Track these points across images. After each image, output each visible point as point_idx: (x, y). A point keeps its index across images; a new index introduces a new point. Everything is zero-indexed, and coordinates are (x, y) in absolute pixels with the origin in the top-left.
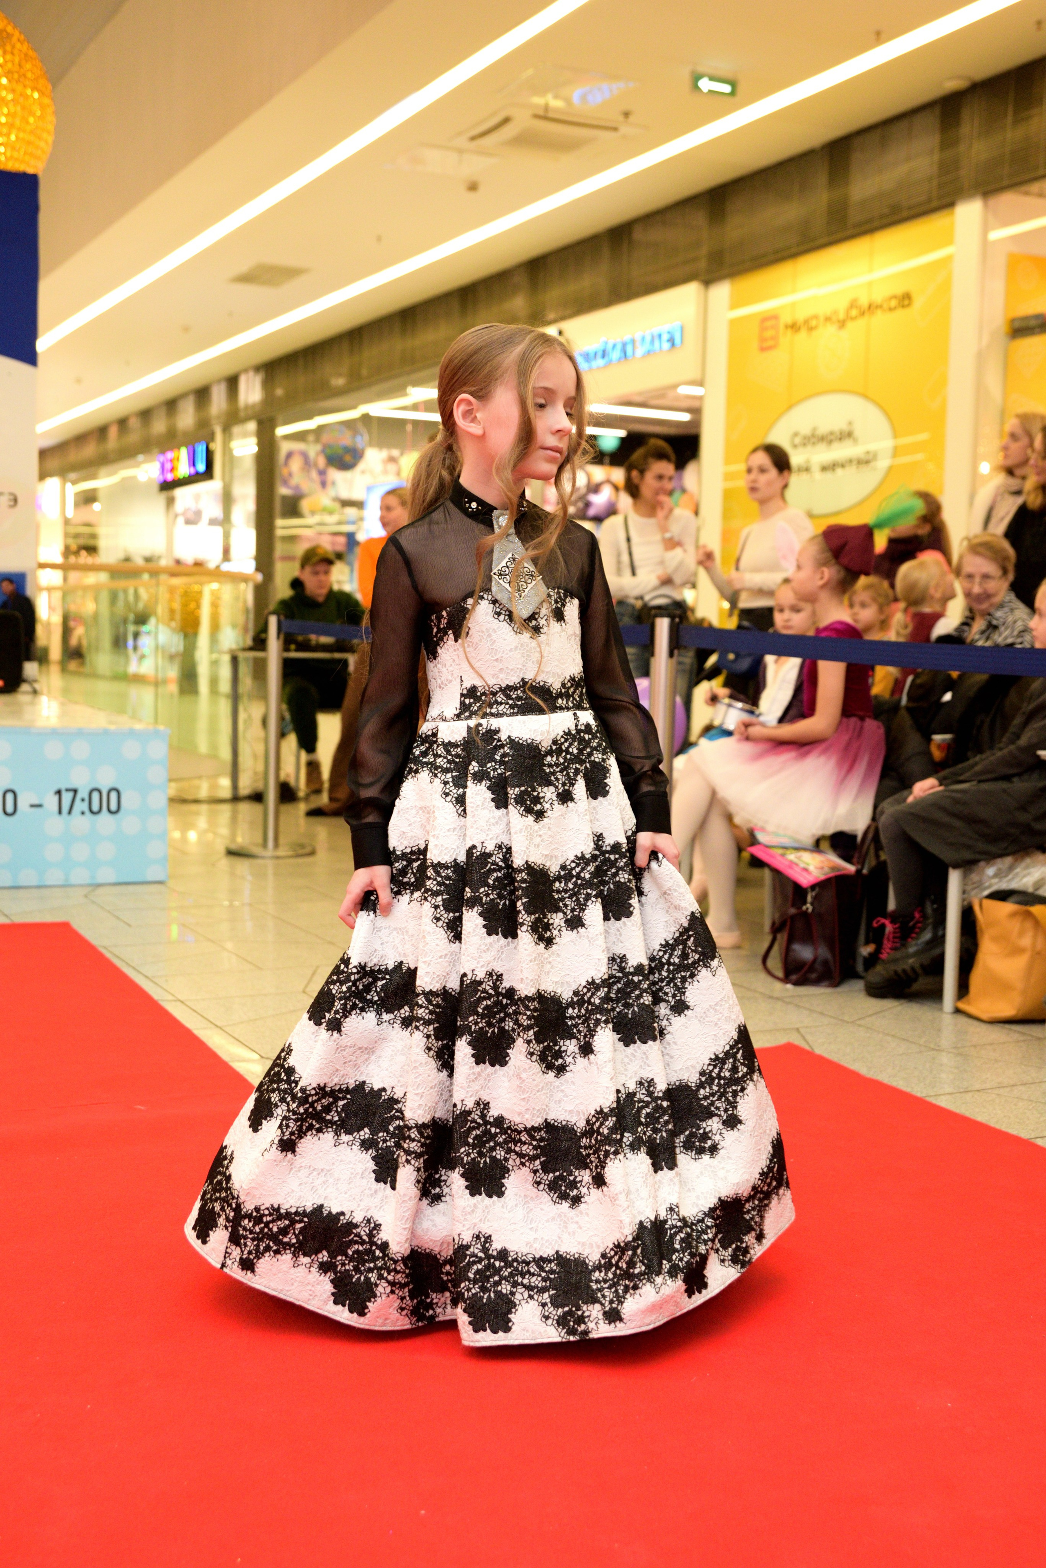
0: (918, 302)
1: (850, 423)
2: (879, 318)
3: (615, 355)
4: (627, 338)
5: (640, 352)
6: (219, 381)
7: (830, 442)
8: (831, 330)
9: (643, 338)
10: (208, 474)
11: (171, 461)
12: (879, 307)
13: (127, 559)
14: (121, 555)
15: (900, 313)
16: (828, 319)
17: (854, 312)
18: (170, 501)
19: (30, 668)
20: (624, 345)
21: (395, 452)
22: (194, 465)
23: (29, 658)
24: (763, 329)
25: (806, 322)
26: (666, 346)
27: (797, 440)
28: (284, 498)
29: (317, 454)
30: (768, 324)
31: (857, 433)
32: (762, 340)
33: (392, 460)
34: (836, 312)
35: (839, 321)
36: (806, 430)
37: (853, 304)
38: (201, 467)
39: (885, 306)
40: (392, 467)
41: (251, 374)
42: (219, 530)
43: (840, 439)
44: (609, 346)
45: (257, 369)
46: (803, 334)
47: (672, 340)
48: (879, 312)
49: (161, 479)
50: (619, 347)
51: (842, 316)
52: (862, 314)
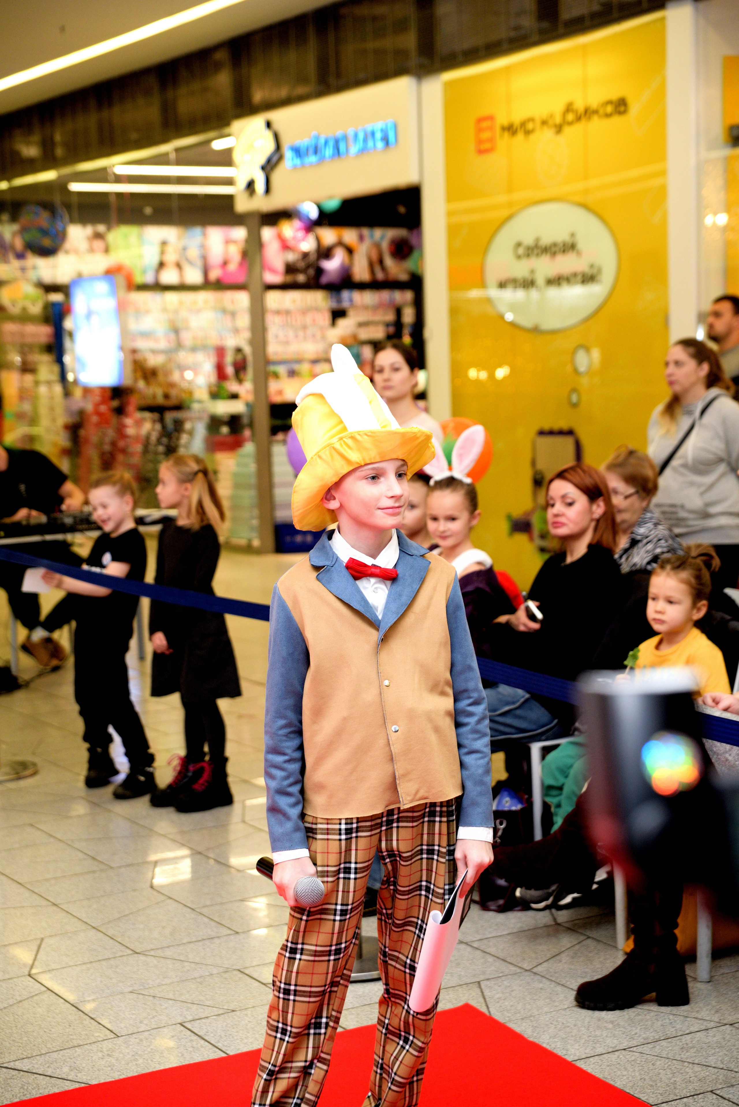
0: (634, 108)
1: (573, 235)
2: (596, 123)
3: (329, 152)
4: (339, 133)
5: (354, 150)
7: (554, 254)
8: (547, 134)
9: (356, 135)
12: (596, 112)
15: (616, 120)
16: (544, 123)
17: (570, 117)
20: (337, 142)
21: (101, 228)
24: (479, 130)
25: (523, 124)
26: (380, 145)
27: (521, 251)
29: (14, 234)
30: (485, 124)
31: (581, 245)
32: (480, 142)
33: (98, 236)
34: (552, 116)
35: (556, 126)
36: (529, 240)
37: (569, 108)
39: (601, 111)
40: (98, 244)
43: (564, 251)
44: (322, 141)
46: (520, 136)
47: (386, 139)
48: (595, 118)
50: (331, 144)
51: (558, 120)
52: (579, 119)
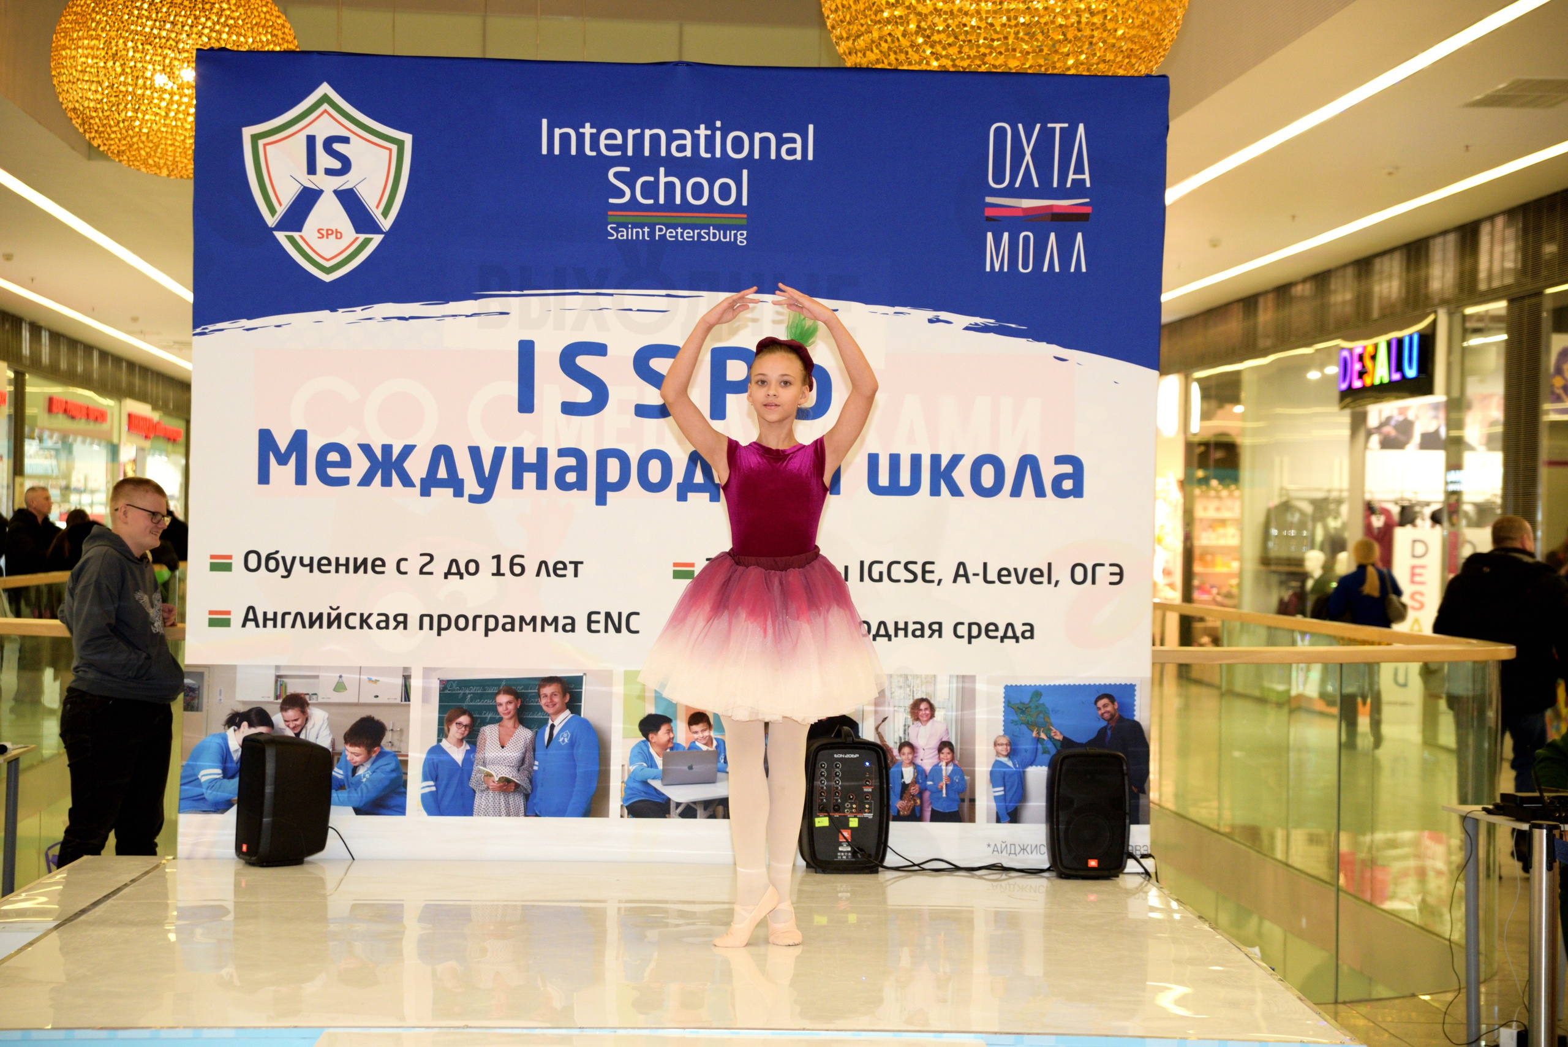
6: (1444, 233)
10: (1423, 385)
11: (1361, 358)
13: (1286, 507)
14: (1275, 501)
18: (1358, 422)
19: (1139, 836)
22: (1399, 368)
23: (1137, 822)
28: (1554, 425)
38: (1411, 373)
41: (1500, 222)
42: (1439, 457)
45: (1511, 213)
49: (1344, 386)
